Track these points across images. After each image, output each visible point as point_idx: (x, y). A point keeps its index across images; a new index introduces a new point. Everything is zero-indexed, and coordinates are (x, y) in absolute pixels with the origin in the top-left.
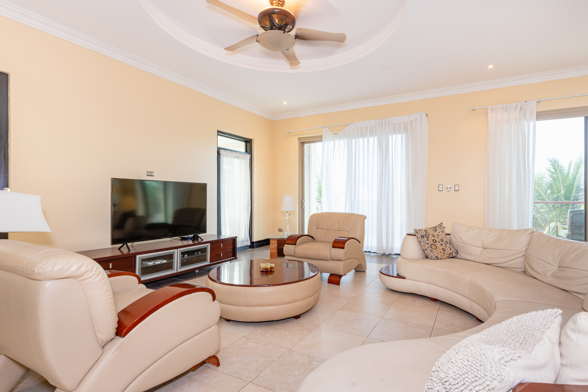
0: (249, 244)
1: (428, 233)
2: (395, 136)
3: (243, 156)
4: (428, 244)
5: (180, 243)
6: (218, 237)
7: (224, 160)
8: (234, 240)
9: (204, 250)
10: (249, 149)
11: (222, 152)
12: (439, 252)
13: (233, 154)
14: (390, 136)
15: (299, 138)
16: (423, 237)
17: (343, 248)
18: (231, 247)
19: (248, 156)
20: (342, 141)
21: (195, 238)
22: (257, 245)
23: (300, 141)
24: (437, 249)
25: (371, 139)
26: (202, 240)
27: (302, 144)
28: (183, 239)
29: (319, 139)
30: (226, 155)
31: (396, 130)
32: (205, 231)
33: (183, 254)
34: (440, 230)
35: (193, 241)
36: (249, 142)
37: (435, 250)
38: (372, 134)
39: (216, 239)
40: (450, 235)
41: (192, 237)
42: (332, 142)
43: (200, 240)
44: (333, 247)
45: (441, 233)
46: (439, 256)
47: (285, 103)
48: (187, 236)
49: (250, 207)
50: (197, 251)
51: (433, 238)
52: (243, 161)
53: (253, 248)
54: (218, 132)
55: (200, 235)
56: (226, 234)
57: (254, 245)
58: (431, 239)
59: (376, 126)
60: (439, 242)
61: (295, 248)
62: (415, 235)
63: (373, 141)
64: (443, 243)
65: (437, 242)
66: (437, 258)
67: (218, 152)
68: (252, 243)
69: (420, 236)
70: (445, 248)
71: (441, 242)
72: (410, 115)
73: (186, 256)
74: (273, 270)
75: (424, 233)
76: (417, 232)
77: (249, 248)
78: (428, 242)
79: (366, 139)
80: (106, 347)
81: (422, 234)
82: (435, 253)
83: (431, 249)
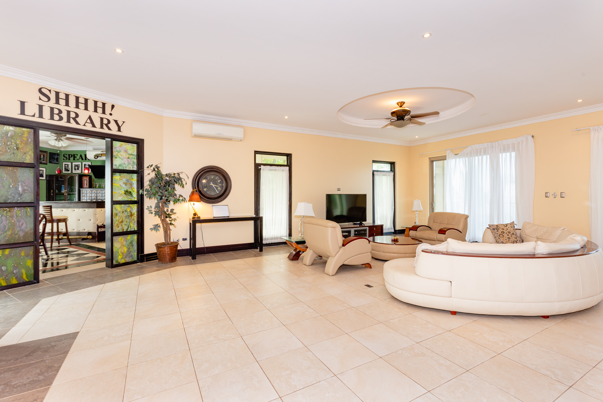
0: (393, 231)
1: (498, 227)
2: (505, 154)
3: (388, 173)
4: (497, 234)
5: (353, 226)
6: (373, 224)
7: (376, 178)
8: (381, 226)
9: (365, 230)
10: (393, 169)
11: (375, 173)
12: (505, 239)
13: (382, 174)
14: (501, 155)
15: (429, 158)
16: (494, 229)
17: (445, 234)
18: (380, 230)
19: (392, 174)
20: (461, 159)
21: (361, 224)
22: (398, 233)
23: (430, 160)
24: (504, 237)
25: (485, 157)
26: (364, 225)
27: (432, 162)
28: (355, 224)
29: (443, 158)
30: (378, 175)
31: (505, 149)
32: (366, 221)
33: (355, 231)
34: (510, 226)
35: (360, 225)
36: (393, 164)
37: (502, 238)
38: (485, 153)
39: (372, 225)
40: (520, 230)
41: (359, 223)
42: (454, 160)
43: (363, 225)
44: (439, 233)
45: (510, 227)
46: (504, 242)
47: (417, 137)
48: (356, 223)
49: (394, 207)
50: (362, 230)
51: (502, 231)
52: (389, 177)
53: (396, 234)
54: (373, 161)
55: (363, 222)
56: (378, 223)
57: (396, 232)
58: (501, 231)
59: (488, 147)
60: (506, 233)
61: (416, 233)
62: (489, 228)
63: (486, 159)
64: (510, 234)
65: (505, 233)
66: (503, 243)
67: (373, 173)
68: (395, 230)
69: (492, 229)
70: (510, 237)
71: (508, 234)
72: (517, 138)
73: (356, 233)
74: (398, 240)
75: (495, 227)
76: (490, 226)
77: (393, 234)
78: (497, 232)
79: (480, 157)
80: (341, 248)
81: (493, 228)
82: (501, 240)
83: (499, 237)
